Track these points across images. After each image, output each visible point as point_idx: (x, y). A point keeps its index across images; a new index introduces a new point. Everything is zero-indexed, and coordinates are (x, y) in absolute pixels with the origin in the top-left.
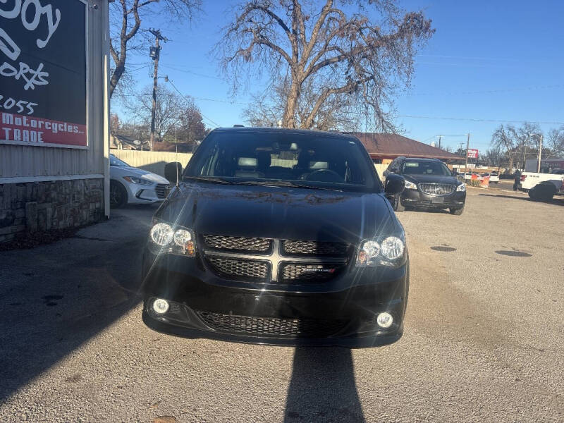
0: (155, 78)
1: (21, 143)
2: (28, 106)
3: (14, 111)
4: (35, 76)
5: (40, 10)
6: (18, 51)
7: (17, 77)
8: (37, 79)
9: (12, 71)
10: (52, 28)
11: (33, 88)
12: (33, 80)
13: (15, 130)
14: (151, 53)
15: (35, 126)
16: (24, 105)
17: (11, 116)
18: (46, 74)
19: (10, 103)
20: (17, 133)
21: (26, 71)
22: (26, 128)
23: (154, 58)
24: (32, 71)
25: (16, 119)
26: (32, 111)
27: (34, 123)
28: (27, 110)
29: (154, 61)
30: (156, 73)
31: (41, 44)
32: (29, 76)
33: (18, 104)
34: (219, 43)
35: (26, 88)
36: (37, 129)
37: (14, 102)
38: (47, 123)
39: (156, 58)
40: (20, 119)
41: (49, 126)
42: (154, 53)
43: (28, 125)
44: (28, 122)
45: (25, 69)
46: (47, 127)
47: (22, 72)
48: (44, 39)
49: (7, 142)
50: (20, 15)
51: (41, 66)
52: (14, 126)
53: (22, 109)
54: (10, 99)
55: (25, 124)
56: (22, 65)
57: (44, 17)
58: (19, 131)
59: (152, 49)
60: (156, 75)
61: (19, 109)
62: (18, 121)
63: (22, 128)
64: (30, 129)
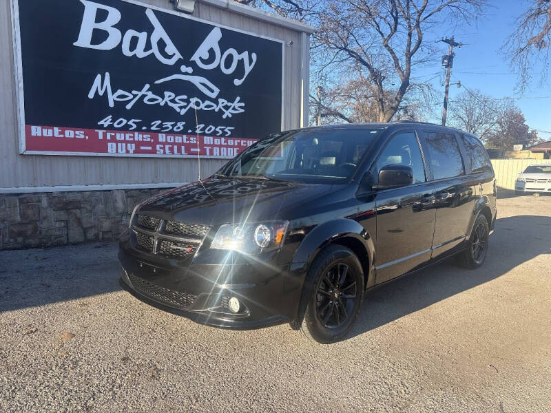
0: (447, 86)
1: (220, 157)
2: (226, 130)
3: (214, 134)
4: (232, 108)
5: (237, 57)
6: (217, 91)
7: (217, 110)
8: (234, 109)
9: (212, 106)
10: (248, 69)
11: (230, 116)
12: (230, 110)
13: (215, 148)
14: (443, 62)
15: (232, 144)
16: (222, 130)
17: (211, 138)
18: (243, 104)
19: (211, 129)
20: (216, 150)
21: (224, 105)
22: (224, 146)
23: (446, 66)
24: (229, 104)
25: (216, 140)
26: (229, 133)
27: (231, 142)
28: (224, 133)
29: (446, 69)
30: (448, 81)
31: (237, 82)
32: (227, 108)
33: (217, 129)
34: (513, 35)
35: (224, 117)
36: (233, 147)
37: (213, 128)
38: (242, 141)
39: (449, 65)
40: (219, 140)
41: (244, 143)
42: (446, 61)
43: (226, 144)
44: (226, 142)
45: (223, 103)
46: (242, 144)
47: (220, 105)
48: (240, 78)
49: (208, 156)
50: (219, 65)
51: (238, 99)
52: (213, 145)
53: (221, 132)
54: (211, 126)
55: (223, 143)
56: (220, 100)
57: (241, 62)
58: (218, 149)
59: (445, 58)
60: (448, 82)
61: (218, 132)
62: (217, 141)
63: (220, 146)
64: (227, 146)
